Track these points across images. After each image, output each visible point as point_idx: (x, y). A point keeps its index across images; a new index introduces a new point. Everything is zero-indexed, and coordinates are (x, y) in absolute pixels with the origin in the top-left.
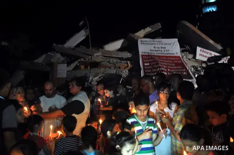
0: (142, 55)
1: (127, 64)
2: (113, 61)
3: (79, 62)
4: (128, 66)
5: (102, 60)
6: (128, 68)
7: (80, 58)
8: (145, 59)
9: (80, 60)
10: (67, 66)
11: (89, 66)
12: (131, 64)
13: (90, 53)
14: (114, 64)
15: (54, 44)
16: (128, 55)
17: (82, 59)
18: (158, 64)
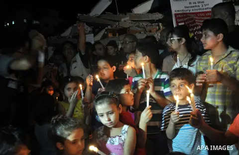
0: (176, 15)
1: (159, 26)
2: (143, 25)
3: (106, 30)
4: (159, 29)
5: (131, 25)
6: (160, 31)
7: (107, 25)
8: (180, 18)
9: (106, 28)
10: (94, 36)
11: (117, 34)
12: (163, 26)
13: (116, 19)
14: (144, 28)
15: (79, 15)
16: (159, 16)
17: (109, 27)
18: (195, 22)
